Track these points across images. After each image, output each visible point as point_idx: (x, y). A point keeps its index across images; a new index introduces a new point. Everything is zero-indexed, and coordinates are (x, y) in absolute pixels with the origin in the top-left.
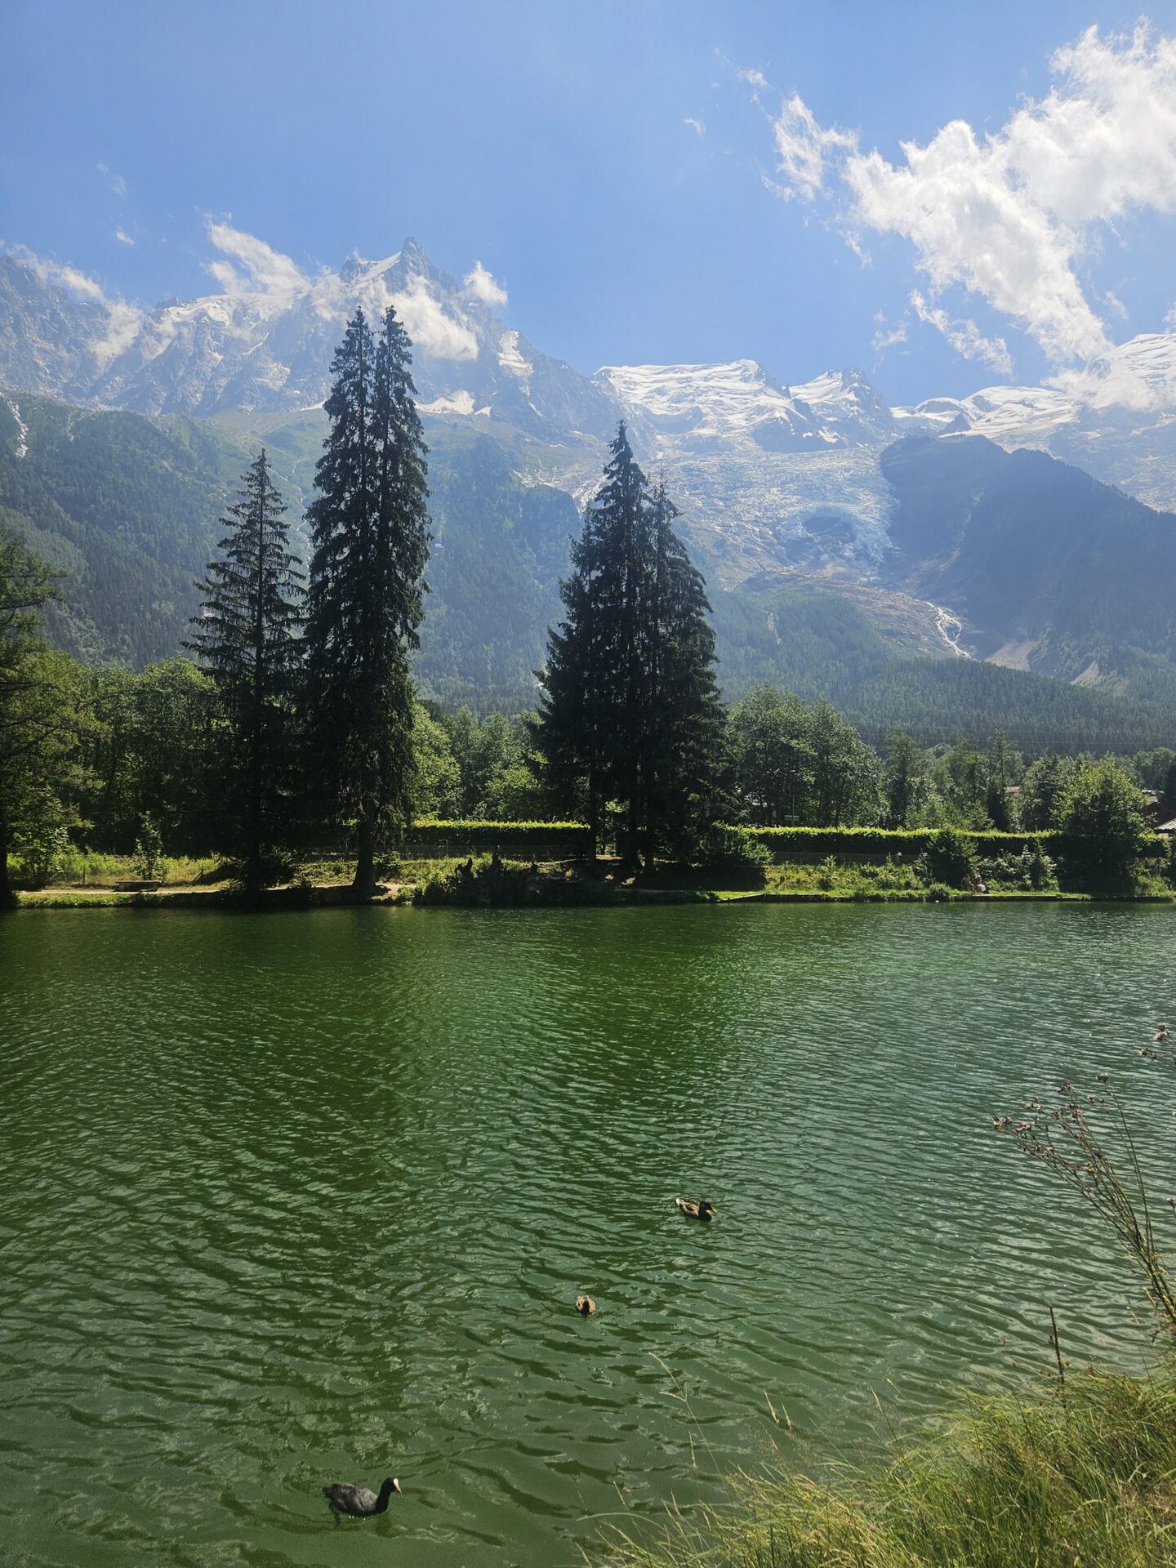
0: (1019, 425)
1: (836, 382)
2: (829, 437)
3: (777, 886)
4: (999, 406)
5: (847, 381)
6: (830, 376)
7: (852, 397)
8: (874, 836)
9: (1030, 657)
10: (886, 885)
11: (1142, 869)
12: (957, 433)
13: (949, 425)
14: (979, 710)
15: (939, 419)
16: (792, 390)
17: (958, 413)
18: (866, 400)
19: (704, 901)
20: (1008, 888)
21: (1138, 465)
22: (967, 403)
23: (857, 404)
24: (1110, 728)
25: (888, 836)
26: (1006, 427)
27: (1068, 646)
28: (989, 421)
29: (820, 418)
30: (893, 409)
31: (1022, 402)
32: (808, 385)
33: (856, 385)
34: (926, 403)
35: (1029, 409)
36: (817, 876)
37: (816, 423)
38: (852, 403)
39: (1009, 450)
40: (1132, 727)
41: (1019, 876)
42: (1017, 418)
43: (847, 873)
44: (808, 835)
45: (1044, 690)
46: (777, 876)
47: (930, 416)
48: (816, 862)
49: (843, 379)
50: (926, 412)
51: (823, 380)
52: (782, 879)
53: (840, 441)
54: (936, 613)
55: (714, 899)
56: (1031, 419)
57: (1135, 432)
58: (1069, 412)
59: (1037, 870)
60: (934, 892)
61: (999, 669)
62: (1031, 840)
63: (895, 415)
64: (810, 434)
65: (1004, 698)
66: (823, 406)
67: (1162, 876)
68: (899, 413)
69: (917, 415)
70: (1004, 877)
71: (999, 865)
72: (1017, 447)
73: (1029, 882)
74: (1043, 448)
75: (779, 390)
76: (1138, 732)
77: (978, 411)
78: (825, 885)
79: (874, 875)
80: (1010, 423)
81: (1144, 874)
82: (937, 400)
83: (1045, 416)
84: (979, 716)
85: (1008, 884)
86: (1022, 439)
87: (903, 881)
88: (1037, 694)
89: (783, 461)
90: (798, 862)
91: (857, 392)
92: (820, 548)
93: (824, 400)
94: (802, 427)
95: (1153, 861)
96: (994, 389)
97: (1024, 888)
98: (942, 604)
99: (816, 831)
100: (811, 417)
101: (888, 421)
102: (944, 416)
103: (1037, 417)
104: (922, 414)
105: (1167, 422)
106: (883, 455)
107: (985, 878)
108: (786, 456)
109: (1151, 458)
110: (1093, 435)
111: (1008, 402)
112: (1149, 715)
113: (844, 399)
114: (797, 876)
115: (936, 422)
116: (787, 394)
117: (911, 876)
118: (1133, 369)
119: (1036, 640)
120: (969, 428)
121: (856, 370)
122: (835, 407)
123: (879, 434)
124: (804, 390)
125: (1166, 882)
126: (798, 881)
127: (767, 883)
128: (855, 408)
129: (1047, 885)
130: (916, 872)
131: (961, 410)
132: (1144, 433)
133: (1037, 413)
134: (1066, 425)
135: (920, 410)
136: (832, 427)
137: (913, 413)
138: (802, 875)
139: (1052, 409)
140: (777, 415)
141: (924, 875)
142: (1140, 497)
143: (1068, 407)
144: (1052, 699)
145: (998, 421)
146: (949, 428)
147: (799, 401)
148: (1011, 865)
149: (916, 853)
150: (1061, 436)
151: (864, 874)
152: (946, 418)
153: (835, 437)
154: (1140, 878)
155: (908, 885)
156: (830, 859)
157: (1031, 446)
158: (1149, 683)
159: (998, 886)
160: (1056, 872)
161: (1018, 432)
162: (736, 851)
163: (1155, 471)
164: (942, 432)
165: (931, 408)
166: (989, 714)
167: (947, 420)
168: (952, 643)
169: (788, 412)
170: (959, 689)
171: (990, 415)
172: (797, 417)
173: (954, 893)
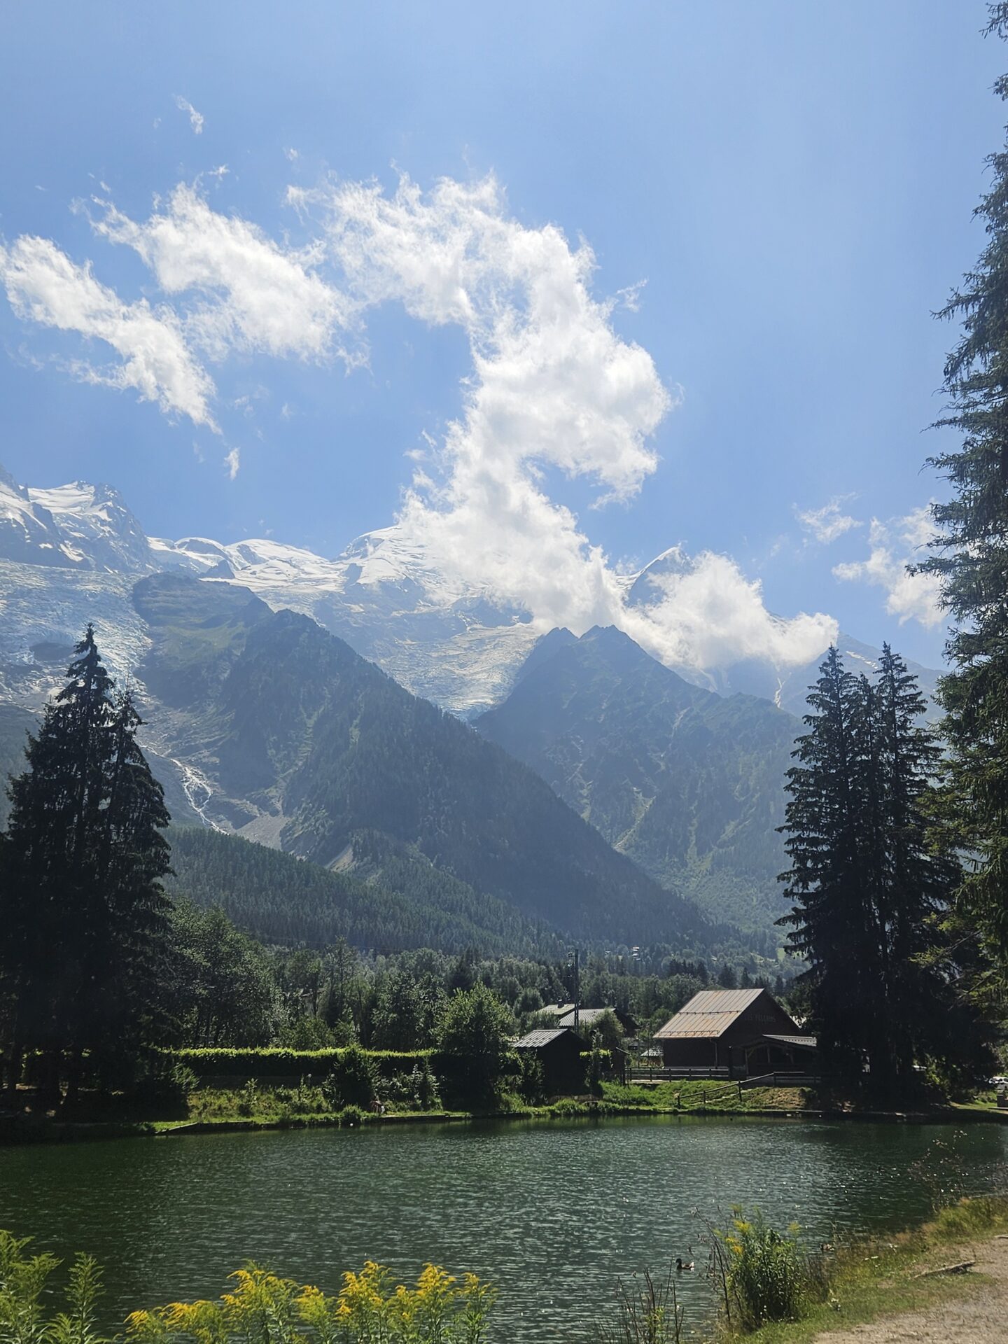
0: (285, 584)
1: (87, 495)
2: (73, 554)
3: (200, 1114)
4: (265, 561)
5: (99, 498)
6: (80, 487)
7: (103, 515)
8: (288, 1057)
9: (283, 833)
10: (301, 1109)
11: (503, 1086)
12: (220, 580)
13: (212, 568)
14: (227, 892)
15: (201, 560)
16: (31, 491)
17: (223, 559)
18: (120, 524)
19: (142, 1133)
20: (402, 1109)
21: (396, 646)
22: (232, 550)
23: (109, 524)
24: (363, 921)
25: (299, 1057)
26: (272, 583)
27: (323, 826)
28: (254, 573)
29: (64, 531)
30: (150, 539)
31: (289, 562)
32: (52, 491)
33: (110, 503)
34: (187, 540)
35: (295, 571)
36: (237, 1101)
37: (58, 535)
38: (103, 522)
39: (275, 608)
40: (385, 920)
41: (410, 1097)
42: (283, 577)
43: (264, 1098)
44: (227, 1056)
45: (299, 874)
46: (200, 1103)
47: (191, 554)
48: (237, 1085)
49: (95, 494)
50: (187, 549)
51: (71, 489)
52: (205, 1106)
53: (85, 560)
54: (184, 773)
55: (152, 1131)
56: (297, 580)
57: (395, 613)
58: (335, 581)
59: (424, 1088)
60: (348, 1114)
61: (253, 845)
62: (420, 1059)
63: (151, 546)
64: (50, 546)
65: (255, 880)
66: (68, 518)
67: (518, 1093)
68: (156, 544)
69: (177, 551)
70: (398, 1097)
71: (394, 1084)
72: (283, 607)
73: (419, 1102)
74: (309, 614)
75: (15, 489)
76: (390, 926)
77: (243, 561)
78: (245, 1111)
79: (288, 1098)
80: (275, 581)
81: (505, 1091)
82: (200, 539)
83: (310, 580)
84: (227, 899)
85: (401, 1104)
86: (287, 599)
87: (315, 1105)
88: (291, 878)
89: (12, 571)
90: (219, 1087)
91: (110, 512)
92: (50, 679)
93: (71, 511)
94: (40, 536)
95: (511, 1079)
96: (261, 541)
97: (415, 1108)
98: (190, 763)
99: (233, 1052)
100: (53, 528)
101: (143, 551)
102: (207, 558)
103: (303, 580)
104: (182, 551)
105: (425, 610)
106: (136, 587)
107: (382, 1099)
108: (18, 566)
109: (409, 642)
110: (356, 608)
111: (275, 558)
112: (401, 909)
113: (94, 516)
114: (218, 1103)
115: (198, 563)
116: (24, 495)
117: (321, 1098)
118: (396, 553)
119: (291, 816)
120: (233, 577)
121: (111, 488)
122: (83, 523)
123: (132, 562)
124: (46, 496)
125: (523, 1099)
126: (220, 1108)
127: (191, 1111)
128: (107, 529)
129: (434, 1104)
130: (326, 1095)
131: (224, 555)
132: (404, 616)
133: (303, 576)
134: (331, 594)
135: (180, 546)
136: (76, 543)
137: (173, 547)
138: (223, 1101)
139: (318, 574)
140: (10, 515)
141: (332, 1098)
142: (398, 678)
143: (335, 576)
144: (306, 885)
145: (263, 575)
146: (211, 572)
147: (40, 506)
148: (404, 1085)
149: (325, 1074)
150: (326, 603)
151: (280, 1098)
152: (210, 561)
153: (80, 555)
154: (503, 1094)
155: (319, 1109)
156: (252, 1083)
157: (296, 609)
158: (401, 874)
159: (394, 1106)
160: (439, 1091)
161: (283, 591)
162: (165, 1076)
163: (412, 656)
164: (203, 575)
165: (193, 546)
166: (238, 896)
167: (211, 564)
168: (199, 810)
169: (24, 515)
170: (206, 867)
171: (255, 568)
172: (35, 523)
173: (364, 1115)
